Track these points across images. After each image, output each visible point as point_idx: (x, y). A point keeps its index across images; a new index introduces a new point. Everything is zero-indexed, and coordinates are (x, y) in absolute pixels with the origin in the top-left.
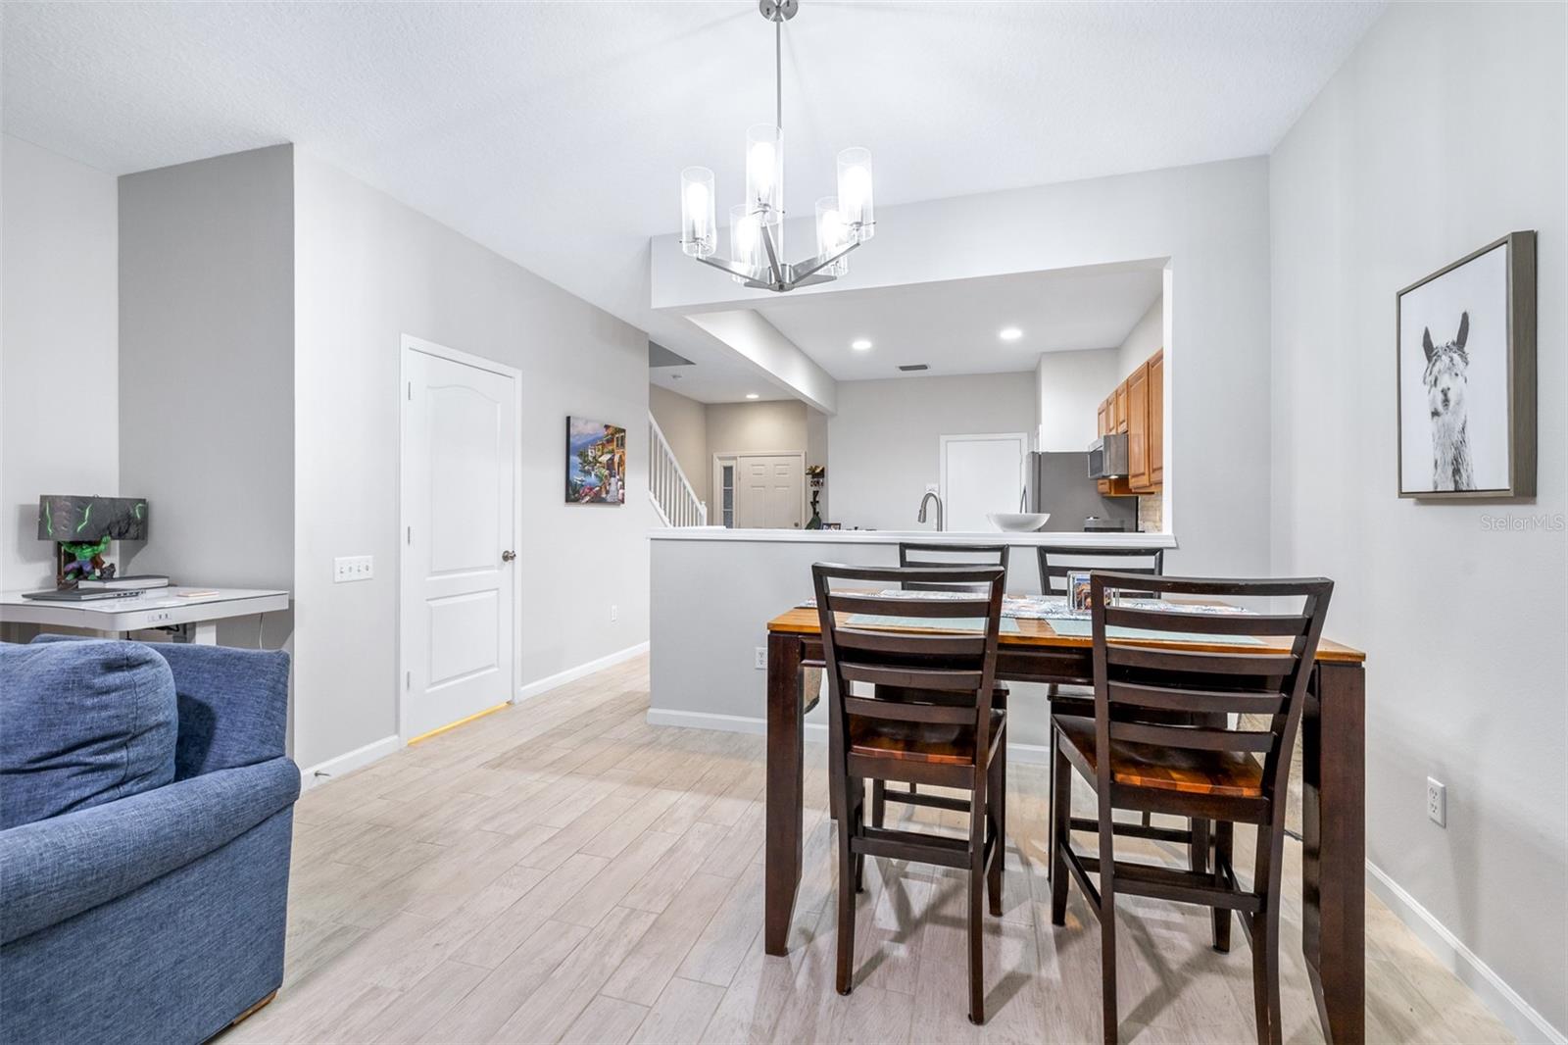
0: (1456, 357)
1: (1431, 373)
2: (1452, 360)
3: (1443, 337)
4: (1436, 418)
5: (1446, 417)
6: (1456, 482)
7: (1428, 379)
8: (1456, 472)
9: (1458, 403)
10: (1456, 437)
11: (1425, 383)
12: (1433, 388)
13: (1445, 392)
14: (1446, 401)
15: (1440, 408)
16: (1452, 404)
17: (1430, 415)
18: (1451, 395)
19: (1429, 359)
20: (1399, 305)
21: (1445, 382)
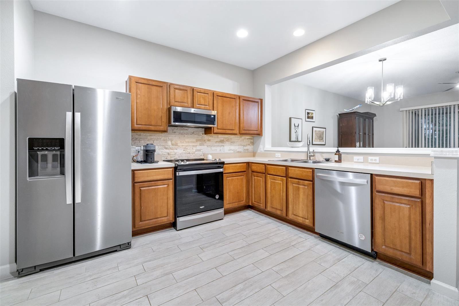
0: (298, 128)
1: (295, 128)
3: (296, 125)
8: (297, 139)
9: (298, 132)
13: (296, 131)
20: (290, 119)
21: (296, 130)
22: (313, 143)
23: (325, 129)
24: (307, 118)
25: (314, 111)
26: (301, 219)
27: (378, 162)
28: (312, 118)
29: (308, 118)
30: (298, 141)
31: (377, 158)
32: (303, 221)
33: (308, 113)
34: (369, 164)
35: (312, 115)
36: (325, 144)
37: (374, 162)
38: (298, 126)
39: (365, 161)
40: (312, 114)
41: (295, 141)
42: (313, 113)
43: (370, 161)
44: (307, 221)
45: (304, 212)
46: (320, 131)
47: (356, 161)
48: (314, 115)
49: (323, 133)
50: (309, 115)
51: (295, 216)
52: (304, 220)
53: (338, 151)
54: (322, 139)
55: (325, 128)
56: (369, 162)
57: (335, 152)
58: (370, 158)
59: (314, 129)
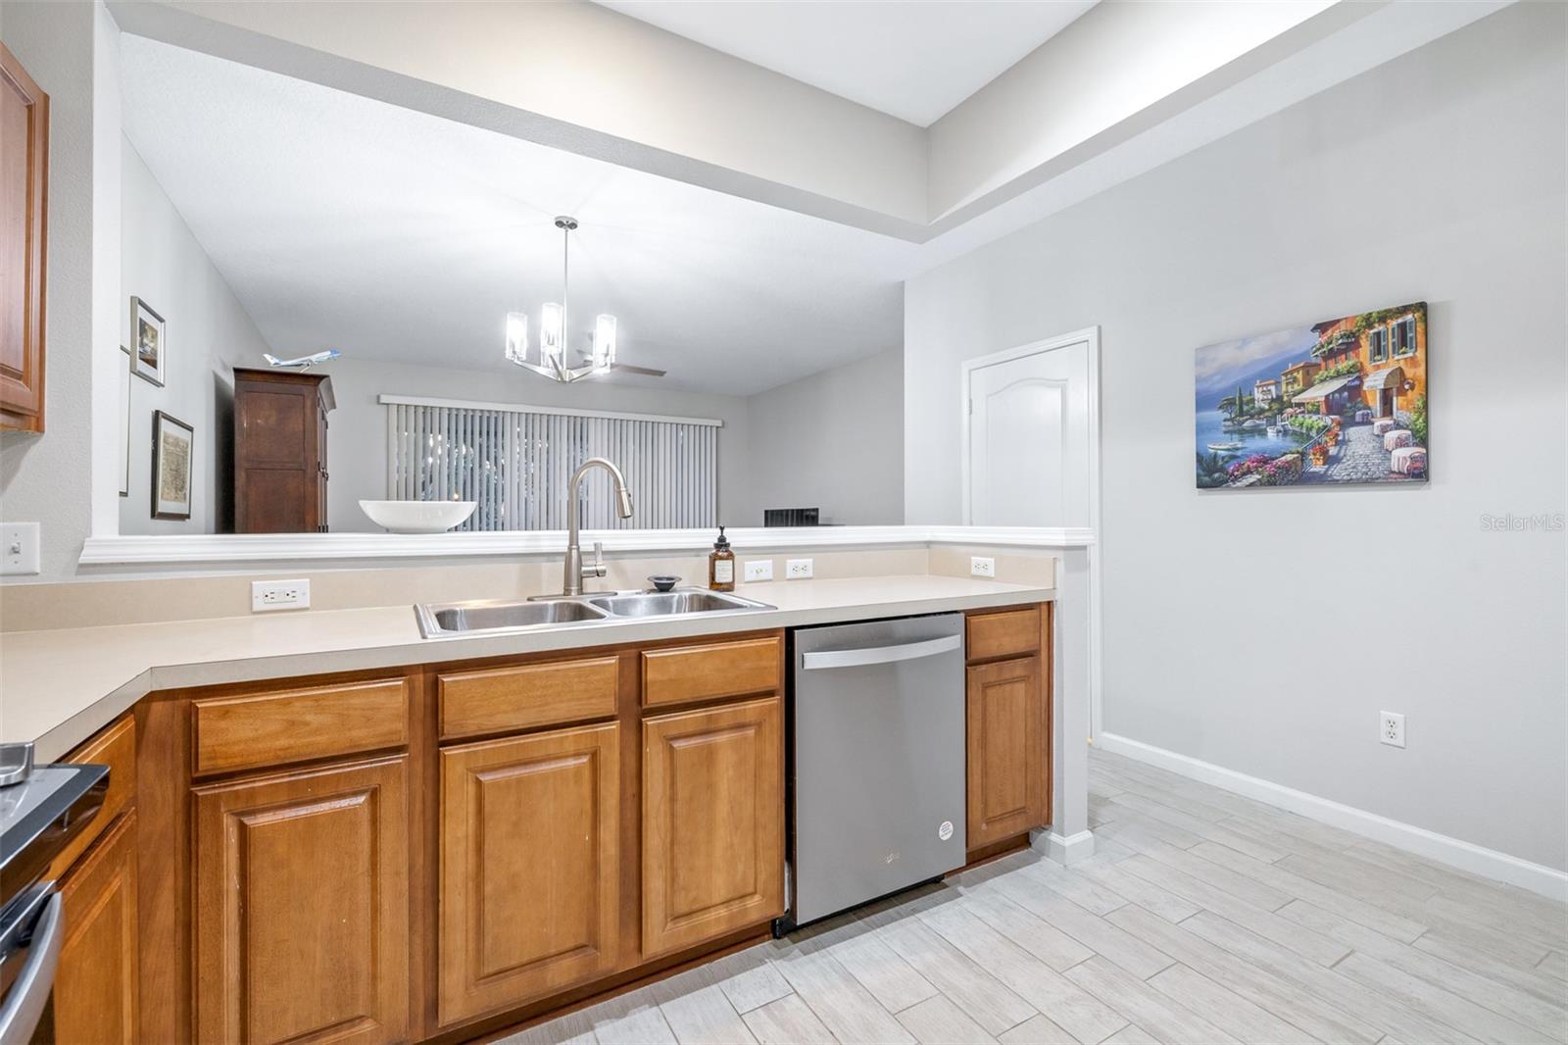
23: (190, 434)
25: (162, 321)
26: (723, 912)
27: (810, 574)
28: (155, 364)
31: (809, 561)
32: (731, 917)
33: (142, 327)
34: (785, 582)
37: (801, 574)
39: (779, 576)
40: (153, 337)
42: (157, 334)
43: (790, 574)
44: (754, 902)
45: (740, 868)
46: (174, 437)
47: (753, 578)
49: (184, 451)
50: (145, 341)
51: (683, 924)
52: (736, 907)
53: (722, 544)
56: (788, 577)
57: (712, 546)
58: (791, 562)
59: (161, 423)
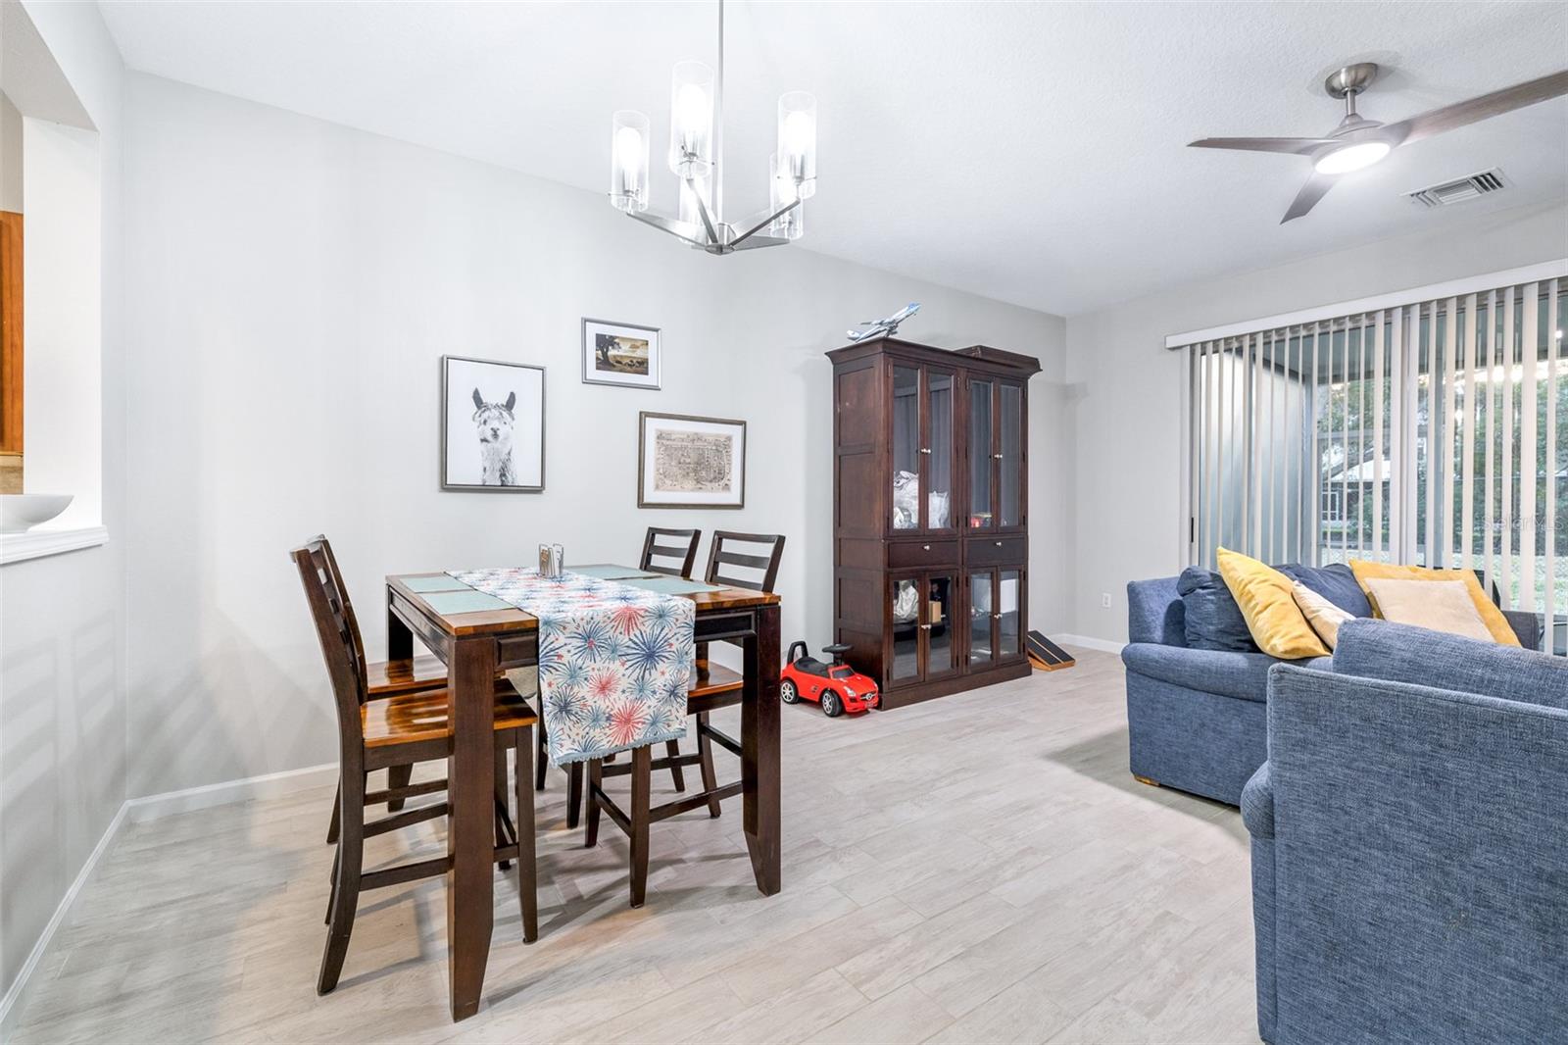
0: (505, 414)
1: (480, 416)
2: (501, 414)
3: (494, 396)
4: (485, 443)
5: (496, 445)
6: (502, 481)
7: (478, 419)
8: (503, 475)
9: (506, 439)
10: (504, 456)
11: (474, 419)
12: (483, 426)
13: (494, 430)
14: (495, 435)
15: (490, 438)
16: (501, 438)
17: (479, 441)
18: (498, 432)
19: (479, 408)
20: (444, 364)
21: (495, 424)
22: (646, 500)
23: (740, 428)
24: (598, 368)
25: (657, 330)
28: (641, 366)
29: (604, 363)
30: (505, 488)
33: (604, 342)
35: (639, 354)
36: (738, 501)
38: (510, 404)
40: (634, 347)
41: (484, 489)
42: (646, 343)
46: (696, 434)
48: (651, 354)
49: (722, 447)
50: (612, 352)
54: (720, 475)
55: (743, 423)
59: (652, 425)
